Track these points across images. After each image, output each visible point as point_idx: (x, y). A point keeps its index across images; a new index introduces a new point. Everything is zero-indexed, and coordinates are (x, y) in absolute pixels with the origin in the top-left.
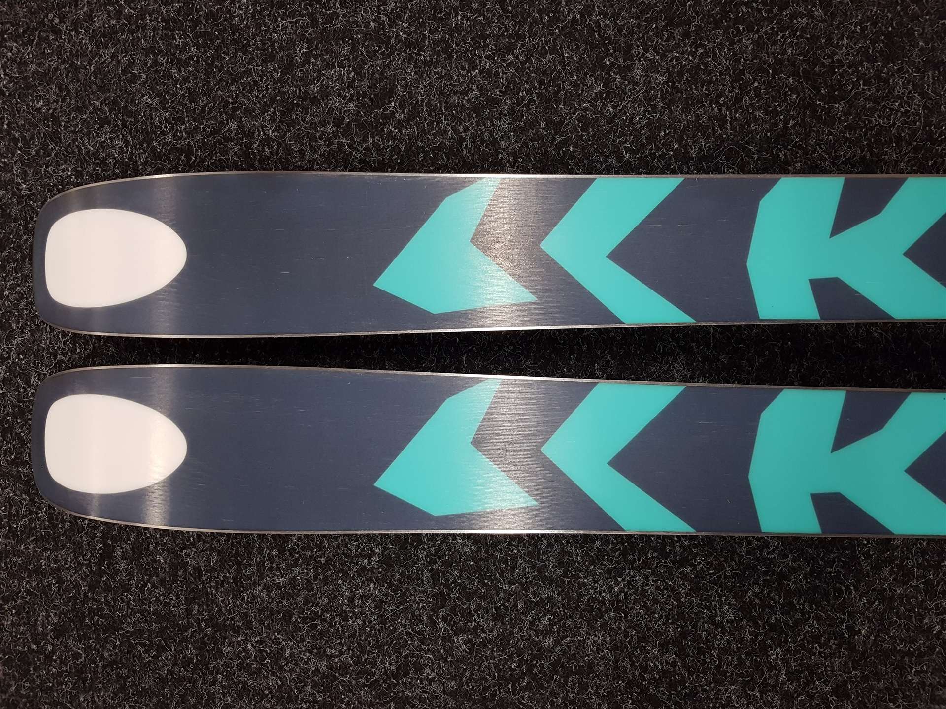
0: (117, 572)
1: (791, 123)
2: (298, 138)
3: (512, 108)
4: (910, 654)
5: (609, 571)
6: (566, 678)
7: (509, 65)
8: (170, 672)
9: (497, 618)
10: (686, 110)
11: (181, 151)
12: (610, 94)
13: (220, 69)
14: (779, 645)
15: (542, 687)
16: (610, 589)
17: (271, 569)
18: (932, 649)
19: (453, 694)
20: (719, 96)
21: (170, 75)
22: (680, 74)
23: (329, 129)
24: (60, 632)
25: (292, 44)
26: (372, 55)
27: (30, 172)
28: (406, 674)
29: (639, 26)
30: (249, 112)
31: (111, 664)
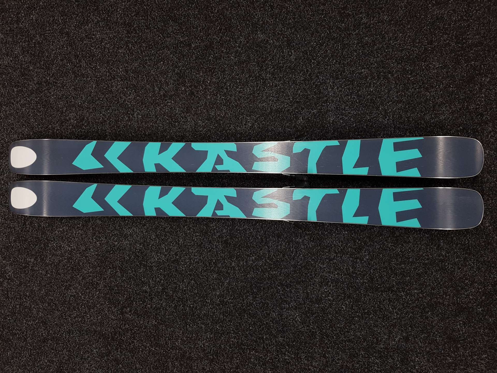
0: (27, 228)
1: (167, 127)
2: (64, 129)
3: (109, 123)
4: (190, 246)
5: (129, 227)
6: (120, 251)
7: (108, 113)
8: (38, 250)
9: (106, 238)
10: (145, 124)
11: (39, 132)
12: (130, 120)
13: (48, 113)
14: (164, 244)
15: (115, 253)
16: (129, 231)
17: (59, 227)
18: (195, 244)
19: (97, 255)
20: (153, 121)
21: (37, 114)
22: (144, 116)
23: (71, 127)
24: (15, 241)
25: (63, 108)
26: (80, 110)
27: (8, 136)
28: (87, 250)
29: (135, 104)
30: (54, 123)
31: (25, 249)
